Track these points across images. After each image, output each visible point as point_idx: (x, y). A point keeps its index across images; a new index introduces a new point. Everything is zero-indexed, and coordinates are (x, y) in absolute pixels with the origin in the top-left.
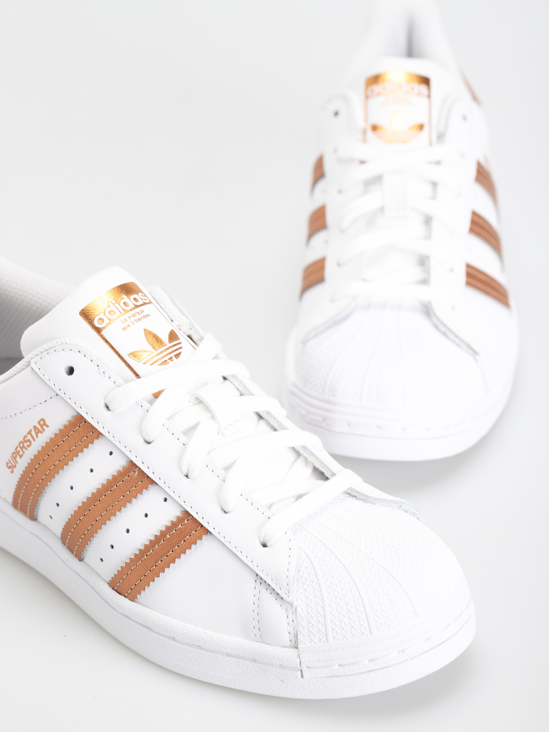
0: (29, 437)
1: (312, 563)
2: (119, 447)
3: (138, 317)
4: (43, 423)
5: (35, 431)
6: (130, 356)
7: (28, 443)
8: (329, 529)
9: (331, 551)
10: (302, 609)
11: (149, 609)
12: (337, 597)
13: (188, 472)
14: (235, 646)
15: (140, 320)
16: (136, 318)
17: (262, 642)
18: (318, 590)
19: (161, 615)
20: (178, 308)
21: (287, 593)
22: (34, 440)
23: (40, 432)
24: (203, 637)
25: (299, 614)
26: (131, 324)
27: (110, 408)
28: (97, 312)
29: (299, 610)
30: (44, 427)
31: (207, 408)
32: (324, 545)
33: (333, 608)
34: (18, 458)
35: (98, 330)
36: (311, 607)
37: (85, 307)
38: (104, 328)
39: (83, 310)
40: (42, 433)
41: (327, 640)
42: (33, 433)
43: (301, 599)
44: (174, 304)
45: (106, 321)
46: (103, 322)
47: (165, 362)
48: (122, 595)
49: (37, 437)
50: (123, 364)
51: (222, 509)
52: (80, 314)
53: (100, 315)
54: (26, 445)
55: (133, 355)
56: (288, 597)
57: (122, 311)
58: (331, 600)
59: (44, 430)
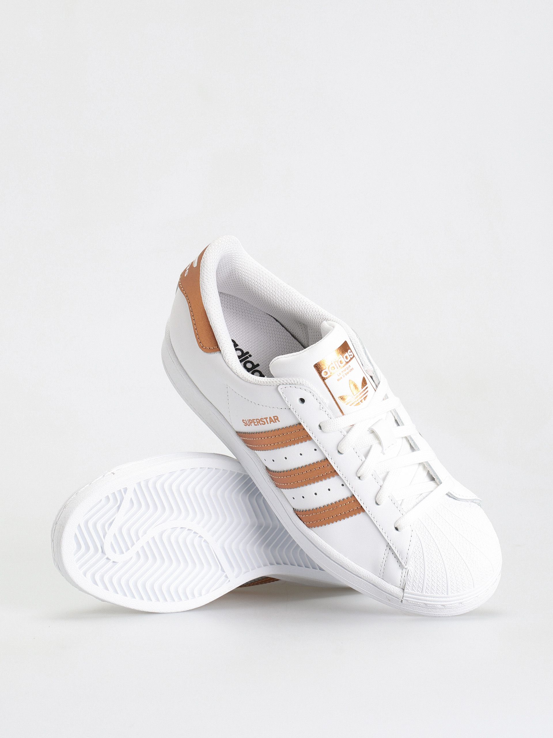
0: (265, 420)
1: (421, 546)
2: (322, 450)
3: (347, 371)
4: (276, 419)
5: (270, 420)
6: (339, 398)
7: (263, 423)
8: (433, 522)
9: (433, 539)
10: (411, 572)
11: (318, 536)
12: (433, 571)
13: (361, 476)
14: (367, 576)
15: (348, 373)
16: (346, 372)
17: (383, 579)
18: (423, 564)
19: (325, 542)
20: (368, 358)
21: (405, 563)
22: (268, 423)
23: (273, 421)
24: (348, 565)
25: (409, 574)
26: (342, 377)
27: (322, 428)
28: (324, 367)
29: (410, 573)
30: (277, 421)
31: (377, 437)
32: (430, 534)
33: (429, 577)
34: (253, 424)
35: (324, 379)
36: (417, 573)
37: (318, 363)
38: (327, 378)
39: (316, 364)
40: (274, 423)
41: (422, 592)
42: (268, 420)
43: (412, 566)
44: (366, 354)
45: (329, 374)
46: (327, 374)
47: (358, 404)
48: (302, 521)
49: (270, 423)
50: (334, 402)
51: (376, 502)
52: (314, 366)
53: (326, 369)
54: (261, 422)
55: (342, 398)
56: (406, 565)
57: (338, 367)
58: (429, 572)
59: (276, 422)
